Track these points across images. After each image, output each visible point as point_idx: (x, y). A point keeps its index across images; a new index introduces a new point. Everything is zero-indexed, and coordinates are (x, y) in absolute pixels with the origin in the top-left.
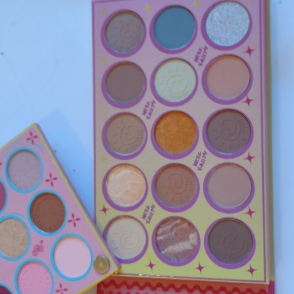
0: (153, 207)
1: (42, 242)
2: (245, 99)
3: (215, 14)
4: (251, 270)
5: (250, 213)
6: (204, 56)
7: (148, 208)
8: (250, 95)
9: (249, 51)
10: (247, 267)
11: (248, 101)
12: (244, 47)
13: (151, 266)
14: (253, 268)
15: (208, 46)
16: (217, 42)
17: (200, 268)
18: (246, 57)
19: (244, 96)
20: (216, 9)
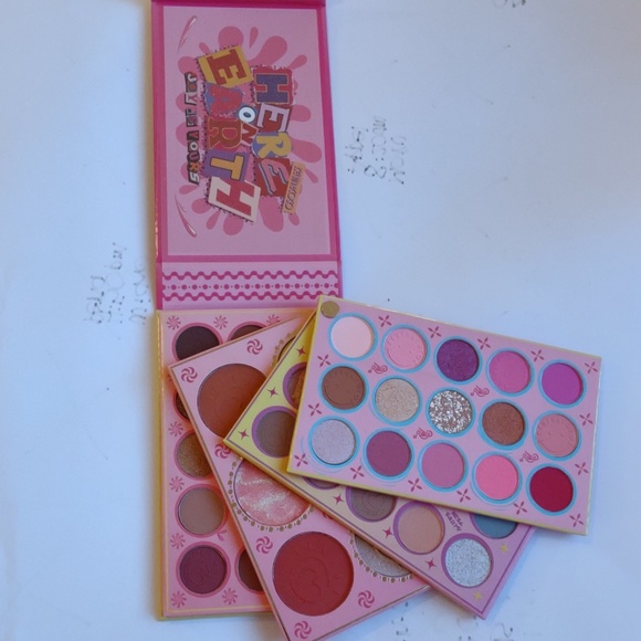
1: (370, 372)
2: (392, 531)
3: (484, 558)
4: (244, 434)
6: (453, 523)
8: (392, 538)
9: (431, 564)
10: (249, 432)
11: (388, 532)
12: (438, 562)
14: (245, 438)
15: (459, 532)
16: (458, 542)
17: (273, 392)
18: (429, 557)
19: (395, 532)
20: (488, 562)
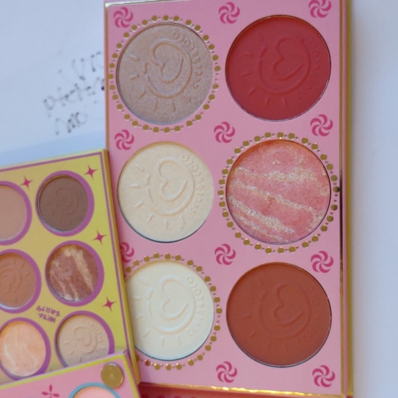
0: (39, 309)
5: (27, 183)
7: (41, 315)
13: (109, 304)
14: (87, 170)
17: (100, 237)
